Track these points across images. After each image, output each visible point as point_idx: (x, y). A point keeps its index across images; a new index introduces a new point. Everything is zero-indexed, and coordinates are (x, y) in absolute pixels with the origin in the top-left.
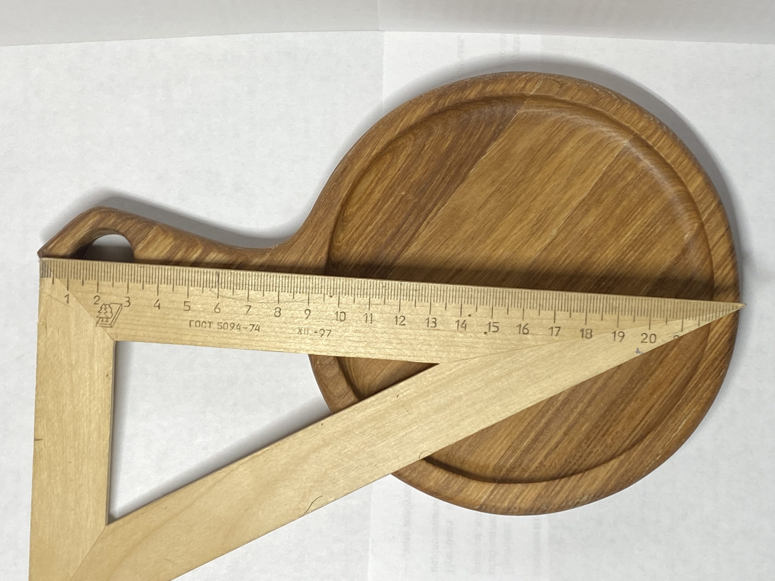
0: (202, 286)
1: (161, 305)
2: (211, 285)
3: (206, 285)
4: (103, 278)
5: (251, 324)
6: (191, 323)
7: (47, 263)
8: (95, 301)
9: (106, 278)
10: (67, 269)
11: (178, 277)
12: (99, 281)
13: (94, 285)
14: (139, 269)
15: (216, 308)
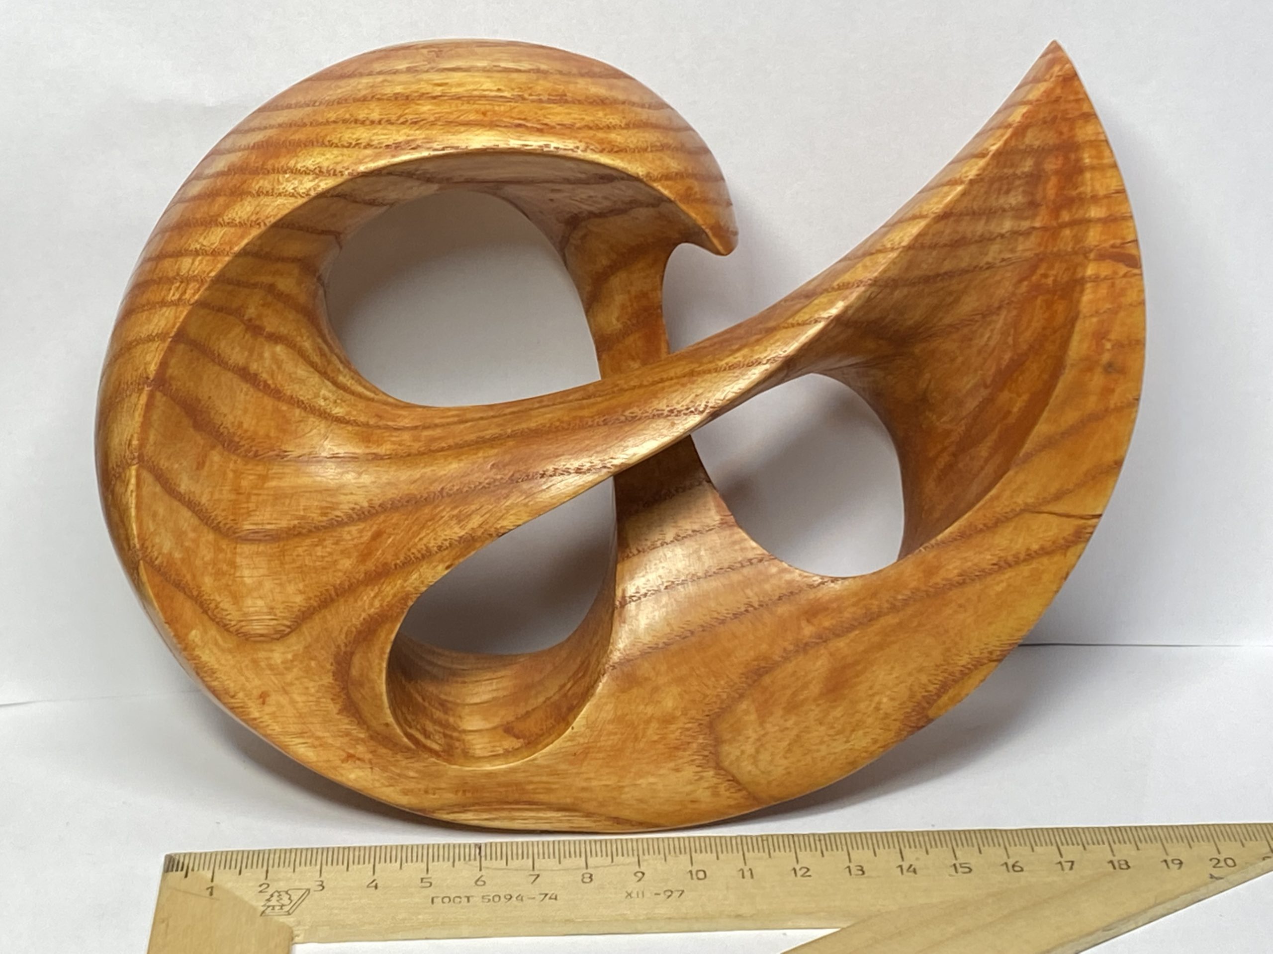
0: (451, 860)
1: (378, 885)
2: (467, 858)
3: (459, 859)
4: (276, 865)
5: (541, 894)
6: (435, 900)
7: (177, 858)
8: (260, 889)
9: (282, 864)
10: (213, 861)
11: (409, 854)
12: (270, 868)
13: (260, 873)
14: (341, 851)
15: (478, 880)
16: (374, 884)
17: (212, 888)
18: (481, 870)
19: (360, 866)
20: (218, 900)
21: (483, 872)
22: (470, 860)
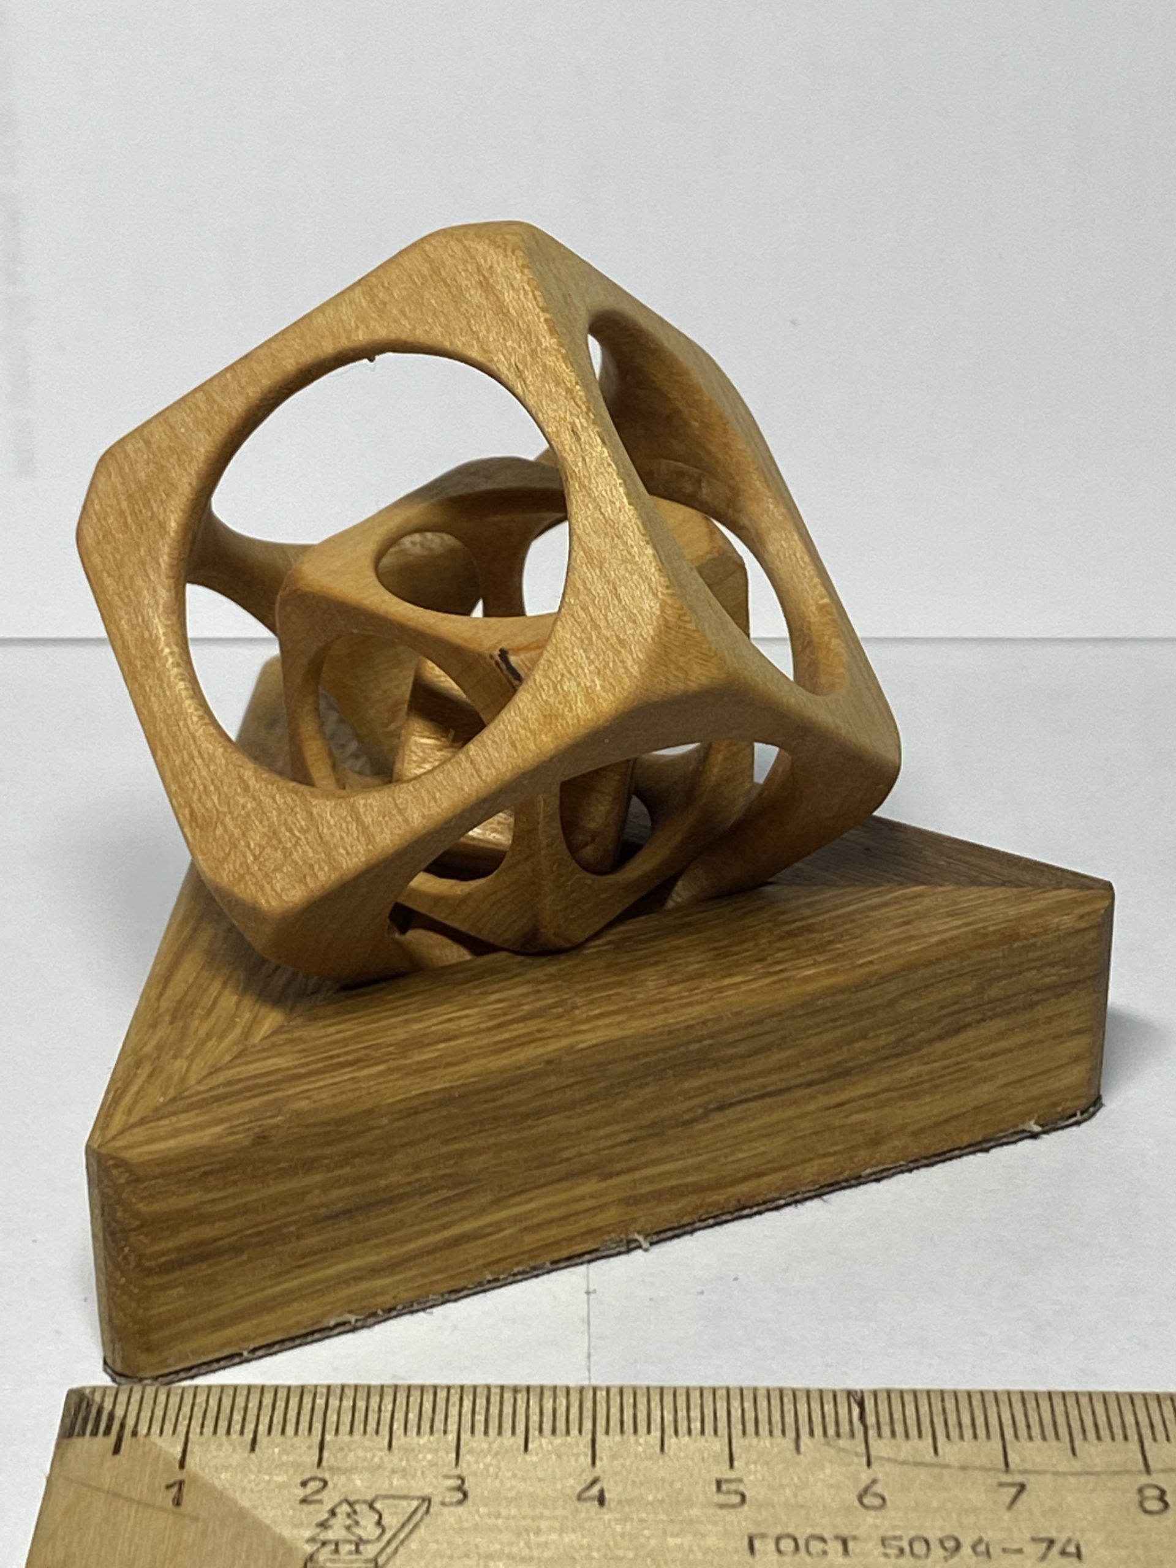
0: (791, 1433)
1: (607, 1495)
2: (831, 1431)
3: (812, 1433)
4: (345, 1428)
5: (1034, 1540)
6: (757, 1544)
7: (98, 1398)
8: (301, 1493)
9: (359, 1426)
10: (186, 1409)
11: (682, 1413)
12: (328, 1438)
13: (303, 1449)
14: (508, 1396)
15: (866, 1490)
16: (595, 1491)
17: (181, 1483)
18: (869, 1464)
19: (558, 1441)
20: (196, 1519)
21: (878, 1471)
22: (838, 1435)
